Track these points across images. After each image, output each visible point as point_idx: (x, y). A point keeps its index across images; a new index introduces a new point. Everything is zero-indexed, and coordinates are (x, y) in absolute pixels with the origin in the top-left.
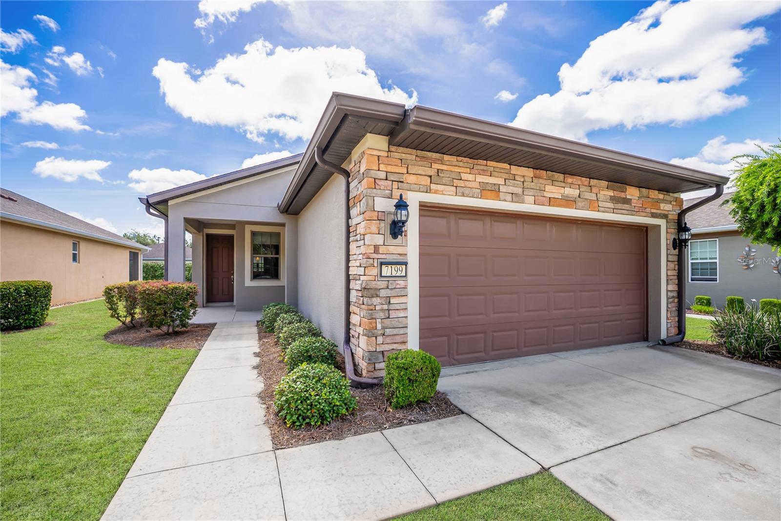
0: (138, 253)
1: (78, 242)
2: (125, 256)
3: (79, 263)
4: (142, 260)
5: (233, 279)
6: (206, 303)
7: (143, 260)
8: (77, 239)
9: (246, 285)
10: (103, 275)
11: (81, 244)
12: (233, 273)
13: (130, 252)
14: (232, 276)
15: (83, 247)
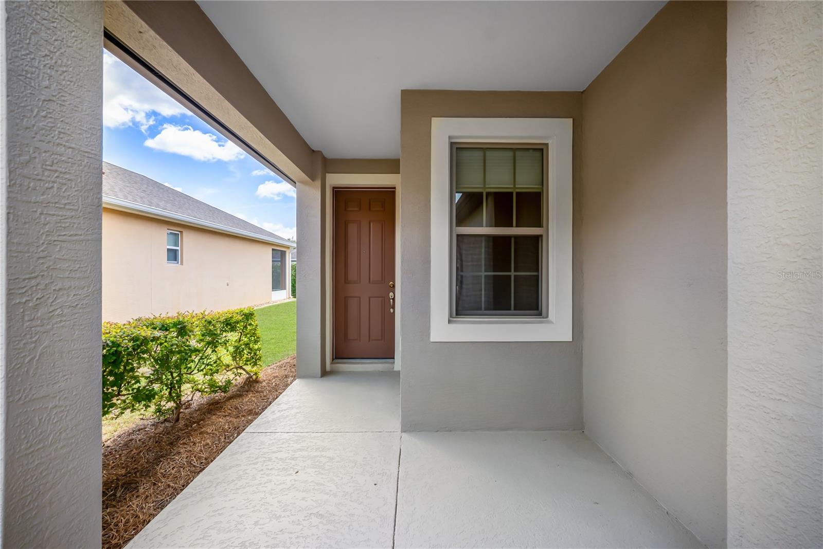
0: (285, 251)
1: (181, 232)
2: (266, 256)
3: (182, 264)
4: (290, 262)
5: (394, 299)
6: (333, 362)
7: (292, 261)
8: (178, 228)
9: (432, 339)
10: (228, 282)
11: (184, 234)
12: (394, 286)
13: (273, 249)
14: (391, 294)
15: (189, 241)
